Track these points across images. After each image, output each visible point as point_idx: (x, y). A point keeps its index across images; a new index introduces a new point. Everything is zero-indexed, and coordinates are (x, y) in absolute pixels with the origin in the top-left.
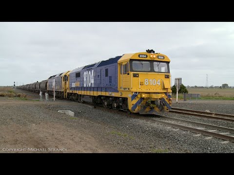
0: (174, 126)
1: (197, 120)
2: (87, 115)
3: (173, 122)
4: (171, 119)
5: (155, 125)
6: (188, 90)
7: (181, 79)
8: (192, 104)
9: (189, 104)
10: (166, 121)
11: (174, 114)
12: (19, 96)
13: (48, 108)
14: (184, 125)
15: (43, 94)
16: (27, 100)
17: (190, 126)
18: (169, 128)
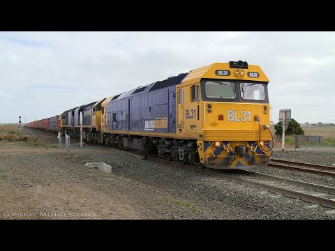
0: (272, 190)
1: (314, 180)
2: (132, 171)
3: (272, 184)
4: (270, 178)
5: (241, 188)
6: (303, 129)
7: (290, 111)
8: (309, 153)
9: (303, 152)
10: (261, 182)
11: (276, 169)
12: (25, 139)
13: (69, 158)
14: (290, 188)
15: (63, 136)
16: (37, 145)
17: (301, 191)
18: (263, 193)
